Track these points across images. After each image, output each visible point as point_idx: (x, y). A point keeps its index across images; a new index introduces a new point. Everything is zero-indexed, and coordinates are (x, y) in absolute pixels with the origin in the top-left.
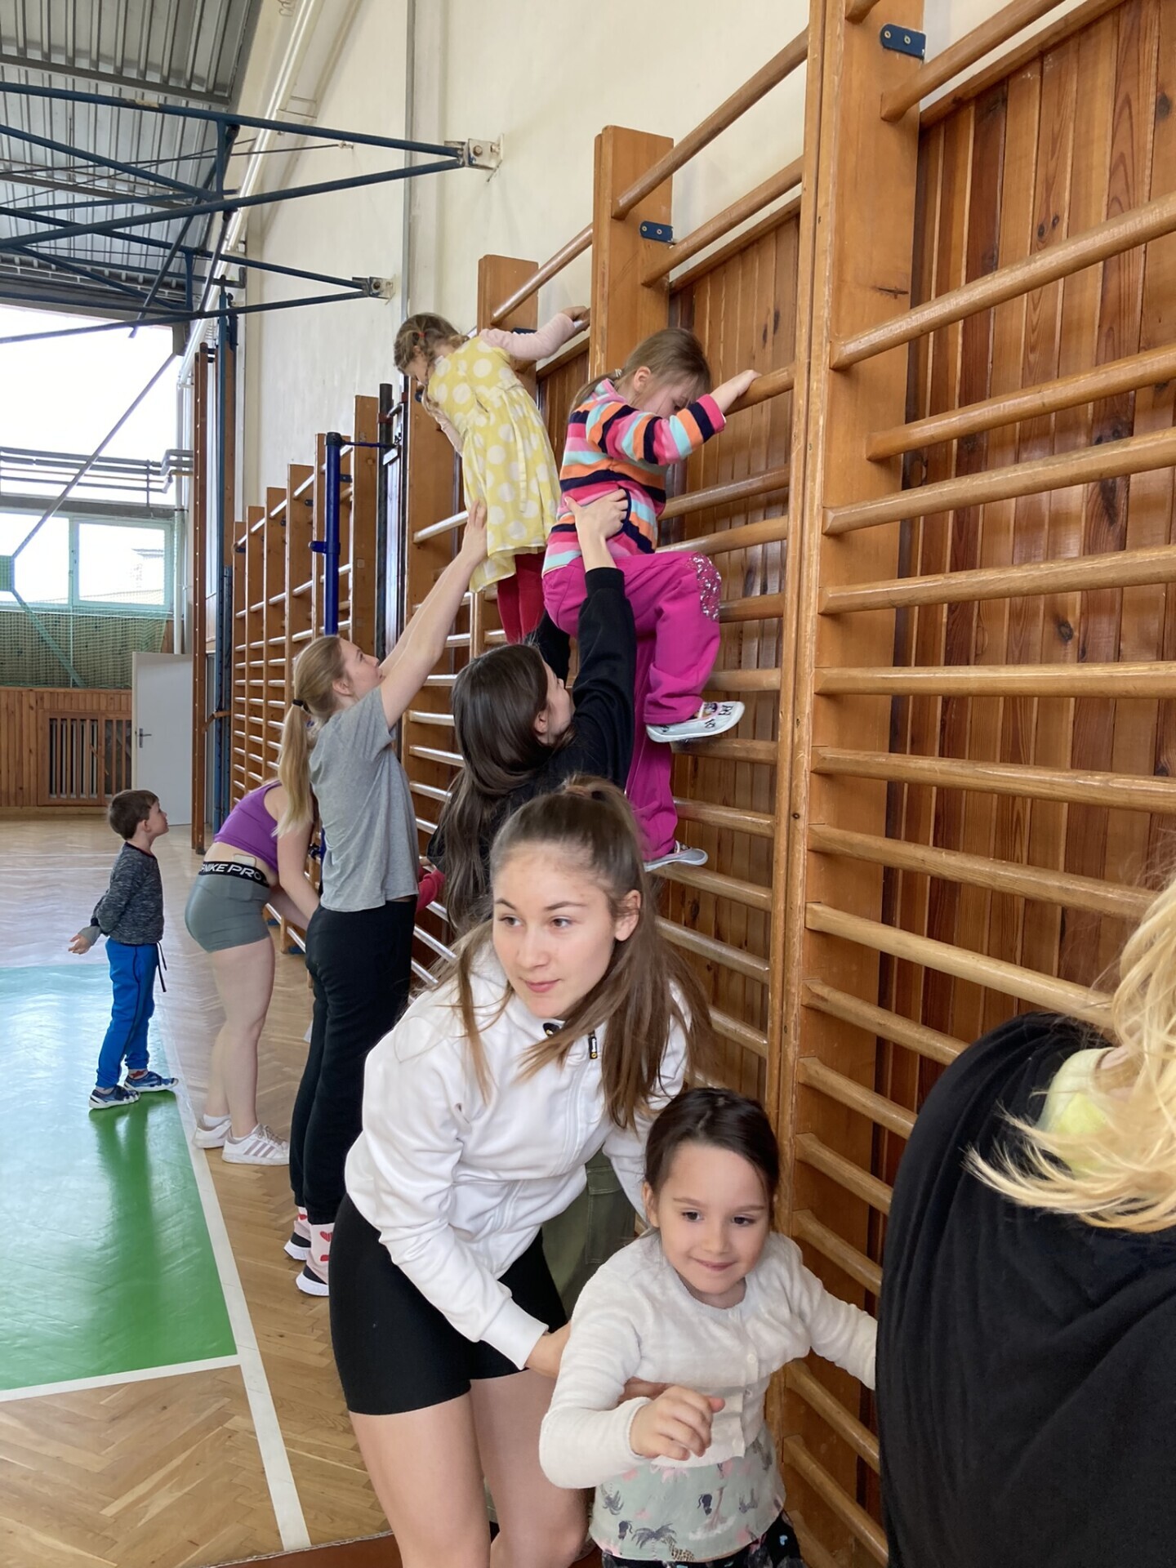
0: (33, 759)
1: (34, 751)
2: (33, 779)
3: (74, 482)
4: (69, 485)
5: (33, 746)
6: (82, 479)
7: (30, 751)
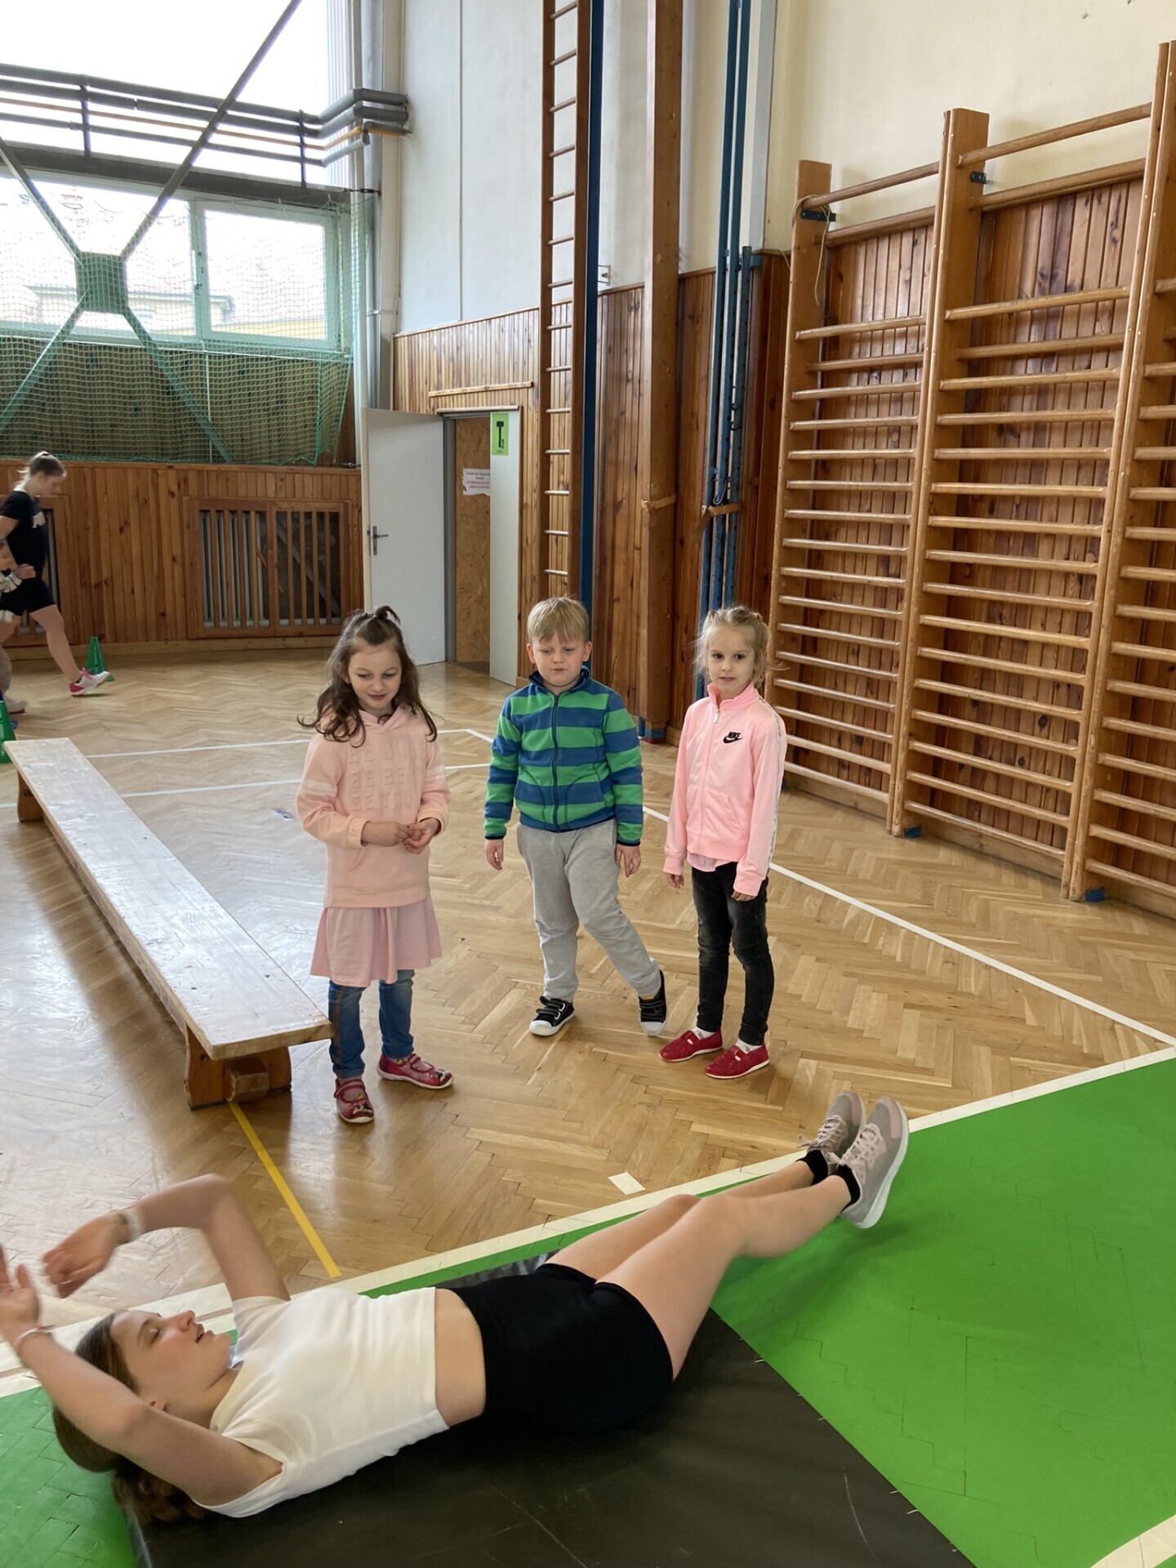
0: (178, 570)
1: (179, 559)
2: (180, 600)
3: (203, 143)
4: (197, 147)
5: (177, 551)
6: (214, 139)
7: (174, 559)
